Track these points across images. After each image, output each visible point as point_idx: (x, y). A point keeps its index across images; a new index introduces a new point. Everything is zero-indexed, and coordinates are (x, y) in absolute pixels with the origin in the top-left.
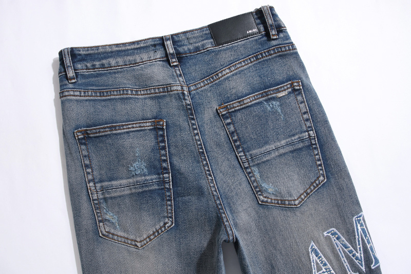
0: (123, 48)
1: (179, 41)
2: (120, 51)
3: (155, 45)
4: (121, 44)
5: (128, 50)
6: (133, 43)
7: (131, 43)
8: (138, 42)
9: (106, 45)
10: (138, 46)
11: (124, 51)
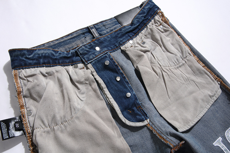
0: (62, 40)
1: (99, 28)
2: (60, 43)
3: (84, 34)
4: (59, 38)
5: (66, 40)
6: (68, 35)
7: (66, 36)
8: (71, 34)
9: (49, 42)
10: (73, 36)
11: (63, 42)
